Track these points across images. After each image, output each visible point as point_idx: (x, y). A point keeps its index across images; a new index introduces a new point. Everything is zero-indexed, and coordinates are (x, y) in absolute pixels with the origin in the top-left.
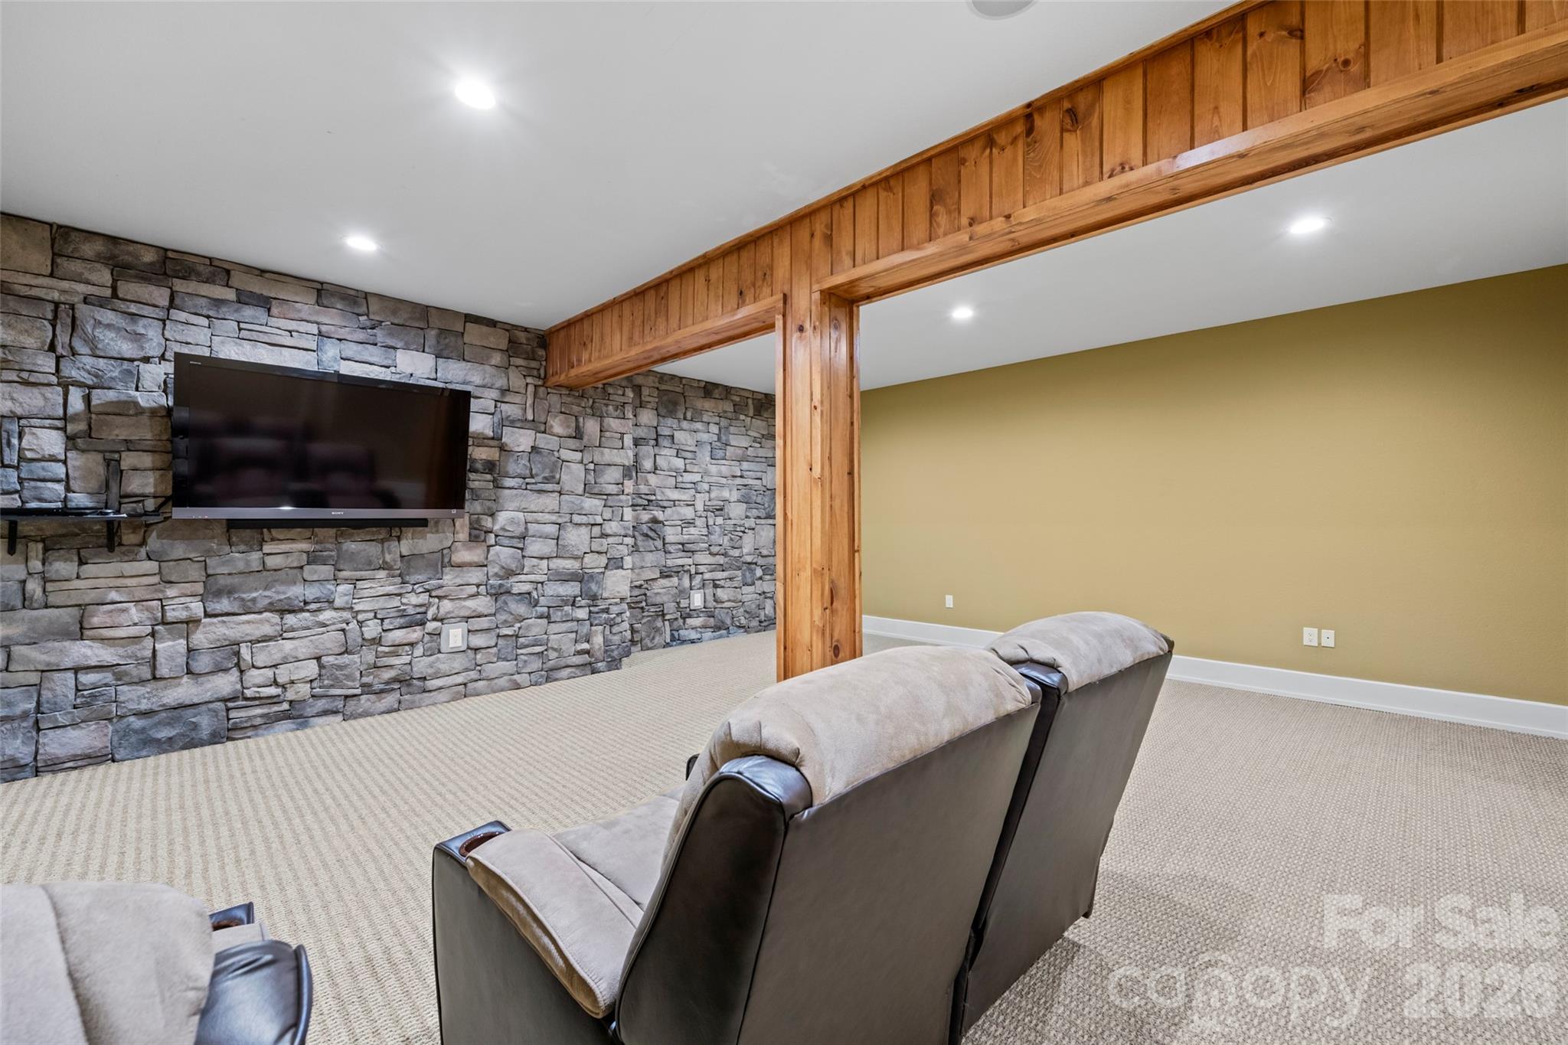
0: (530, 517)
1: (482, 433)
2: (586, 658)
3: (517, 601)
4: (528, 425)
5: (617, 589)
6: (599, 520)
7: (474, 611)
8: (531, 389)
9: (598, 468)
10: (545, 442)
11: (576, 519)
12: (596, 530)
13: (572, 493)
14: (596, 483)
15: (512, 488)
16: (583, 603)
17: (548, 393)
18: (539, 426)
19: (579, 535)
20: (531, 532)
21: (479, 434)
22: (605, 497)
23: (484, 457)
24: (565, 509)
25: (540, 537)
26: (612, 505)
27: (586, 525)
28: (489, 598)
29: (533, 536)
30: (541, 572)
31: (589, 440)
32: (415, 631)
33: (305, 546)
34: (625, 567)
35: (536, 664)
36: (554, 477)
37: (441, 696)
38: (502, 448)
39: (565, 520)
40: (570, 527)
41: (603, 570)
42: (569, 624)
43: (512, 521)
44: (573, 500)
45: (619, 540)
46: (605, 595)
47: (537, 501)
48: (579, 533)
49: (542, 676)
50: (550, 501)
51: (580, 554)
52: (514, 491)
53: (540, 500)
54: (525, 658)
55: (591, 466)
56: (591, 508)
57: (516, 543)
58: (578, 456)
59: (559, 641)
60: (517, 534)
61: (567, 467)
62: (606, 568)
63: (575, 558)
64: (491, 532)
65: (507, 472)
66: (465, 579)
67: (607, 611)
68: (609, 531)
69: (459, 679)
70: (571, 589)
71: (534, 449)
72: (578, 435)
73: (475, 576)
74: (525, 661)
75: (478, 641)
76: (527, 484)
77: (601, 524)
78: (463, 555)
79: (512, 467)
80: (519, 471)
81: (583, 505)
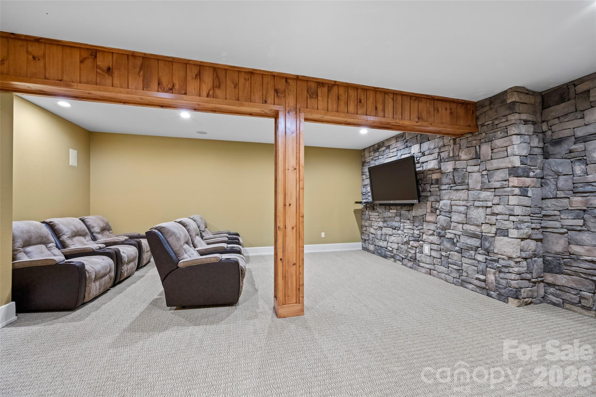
0: (453, 203)
1: (434, 168)
2: (483, 284)
3: (447, 241)
4: (451, 159)
5: (503, 249)
6: (490, 204)
7: (432, 241)
8: (452, 141)
9: (490, 173)
10: (459, 165)
11: (477, 204)
12: (489, 211)
13: (474, 189)
14: (489, 182)
15: (445, 190)
16: (481, 252)
17: (461, 140)
18: (455, 158)
19: (479, 213)
20: (453, 210)
21: (433, 169)
22: (493, 190)
23: (435, 178)
24: (471, 198)
25: (458, 212)
26: (499, 194)
27: (483, 207)
28: (438, 237)
29: (455, 212)
30: (458, 230)
31: (483, 157)
32: (416, 243)
33: (395, 211)
34: (510, 236)
35: (456, 275)
36: (464, 182)
37: (424, 270)
38: (442, 173)
39: (470, 204)
40: (472, 208)
41: (494, 235)
42: (473, 261)
43: (445, 205)
44: (474, 193)
45: (506, 217)
46: (495, 251)
47: (456, 195)
48: (479, 211)
49: (458, 282)
50: (463, 195)
51: (479, 223)
52: (447, 191)
53: (457, 194)
54: (451, 269)
55: (485, 173)
56: (484, 197)
57: (447, 214)
58: (476, 168)
59: (467, 268)
60: (447, 210)
61: (471, 175)
62: (496, 234)
63: (478, 226)
64: (438, 209)
65: (442, 183)
66: (429, 227)
67: (497, 261)
68: (496, 212)
69: (428, 266)
70: (476, 242)
71: (455, 169)
72: (477, 156)
73: (432, 227)
74: (451, 271)
75: (434, 254)
76: (451, 187)
77: (491, 207)
78: (429, 218)
79: (445, 180)
80: (447, 182)
81: (480, 196)
